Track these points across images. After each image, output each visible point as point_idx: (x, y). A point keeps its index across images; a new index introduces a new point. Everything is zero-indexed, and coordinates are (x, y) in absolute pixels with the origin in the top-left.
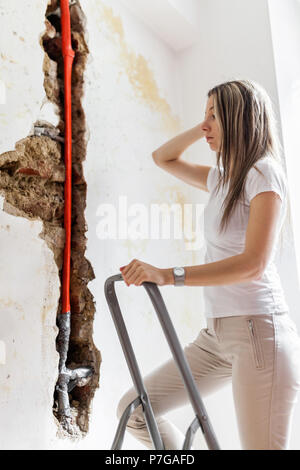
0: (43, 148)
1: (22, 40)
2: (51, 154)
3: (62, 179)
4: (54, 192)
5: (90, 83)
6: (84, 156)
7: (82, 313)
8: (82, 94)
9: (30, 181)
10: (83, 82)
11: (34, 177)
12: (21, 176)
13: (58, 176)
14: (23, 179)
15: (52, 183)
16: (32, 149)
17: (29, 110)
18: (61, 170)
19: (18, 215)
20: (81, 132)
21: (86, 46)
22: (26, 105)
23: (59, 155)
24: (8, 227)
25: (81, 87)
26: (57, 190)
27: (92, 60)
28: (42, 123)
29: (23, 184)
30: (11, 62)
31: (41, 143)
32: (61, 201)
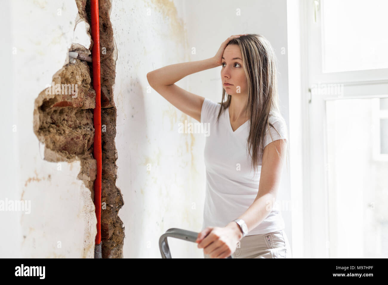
0: (77, 77)
3: (93, 107)
4: (85, 121)
7: (111, 239)
11: (66, 108)
12: (54, 109)
13: (88, 104)
15: (82, 111)
18: (92, 96)
19: (58, 160)
20: (109, 50)
23: (89, 80)
24: (49, 176)
26: (87, 118)
28: (75, 48)
29: (55, 117)
31: (75, 72)
32: (91, 130)
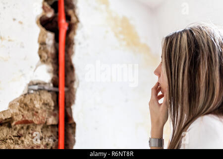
0: (35, 102)
1: (21, 23)
2: (45, 104)
3: (55, 122)
4: (49, 134)
5: (80, 44)
6: (74, 101)
8: (73, 53)
9: (28, 128)
10: (74, 44)
11: (31, 126)
12: (18, 127)
13: (51, 121)
14: (22, 128)
15: (47, 127)
16: (26, 105)
17: (23, 75)
18: (55, 115)
20: (72, 81)
21: (77, 18)
22: (21, 71)
23: (52, 104)
25: (72, 48)
26: (52, 132)
27: (82, 26)
29: (22, 132)
30: (9, 40)
31: (33, 99)
32: (54, 141)
